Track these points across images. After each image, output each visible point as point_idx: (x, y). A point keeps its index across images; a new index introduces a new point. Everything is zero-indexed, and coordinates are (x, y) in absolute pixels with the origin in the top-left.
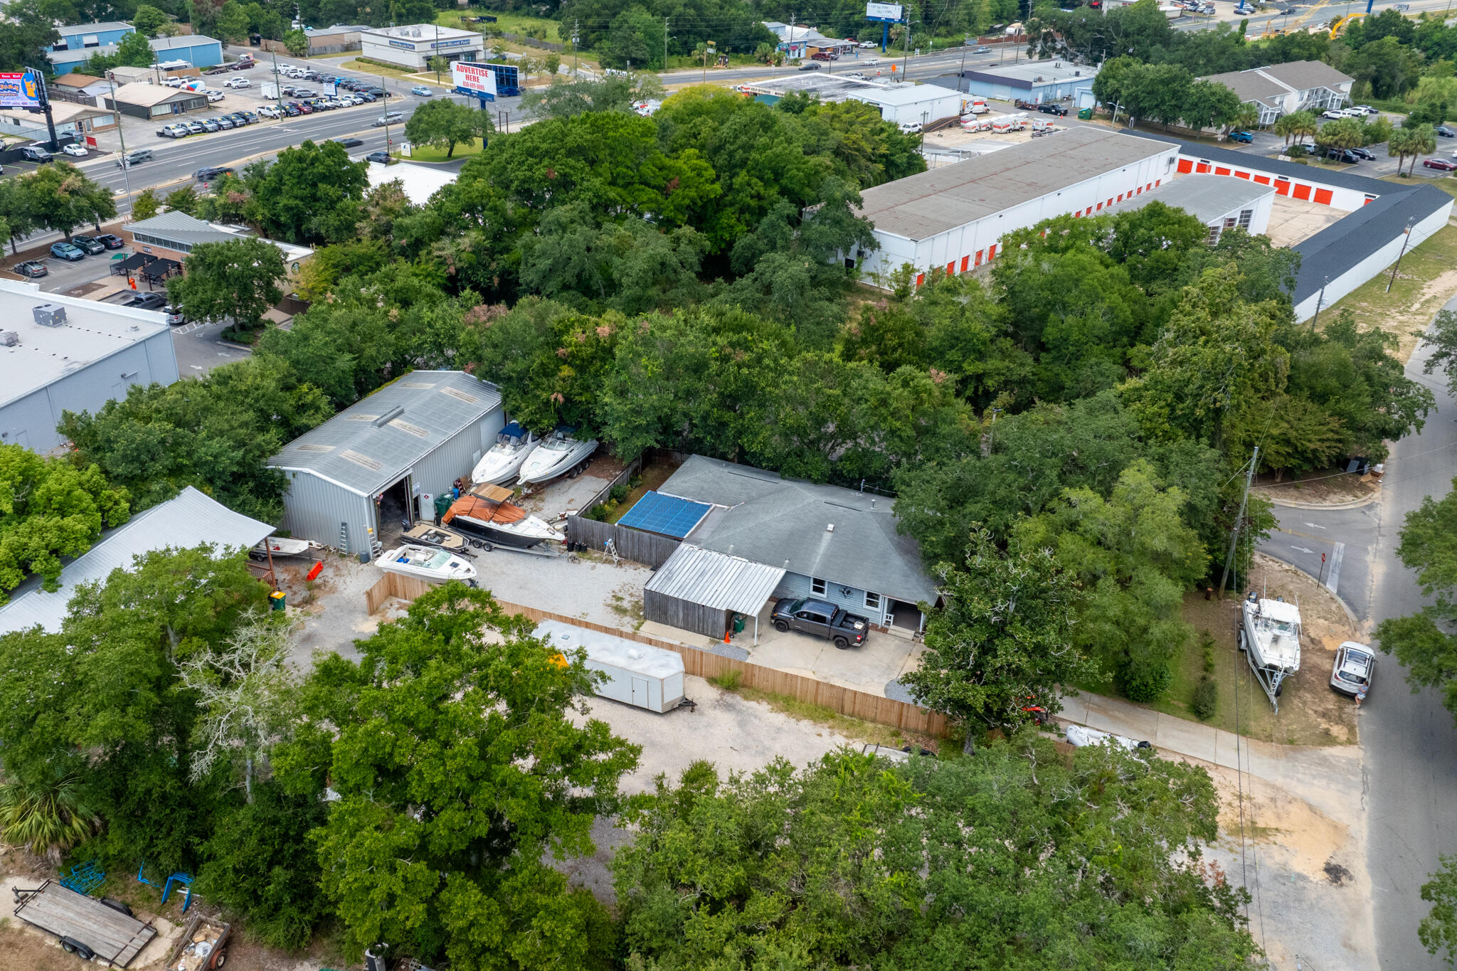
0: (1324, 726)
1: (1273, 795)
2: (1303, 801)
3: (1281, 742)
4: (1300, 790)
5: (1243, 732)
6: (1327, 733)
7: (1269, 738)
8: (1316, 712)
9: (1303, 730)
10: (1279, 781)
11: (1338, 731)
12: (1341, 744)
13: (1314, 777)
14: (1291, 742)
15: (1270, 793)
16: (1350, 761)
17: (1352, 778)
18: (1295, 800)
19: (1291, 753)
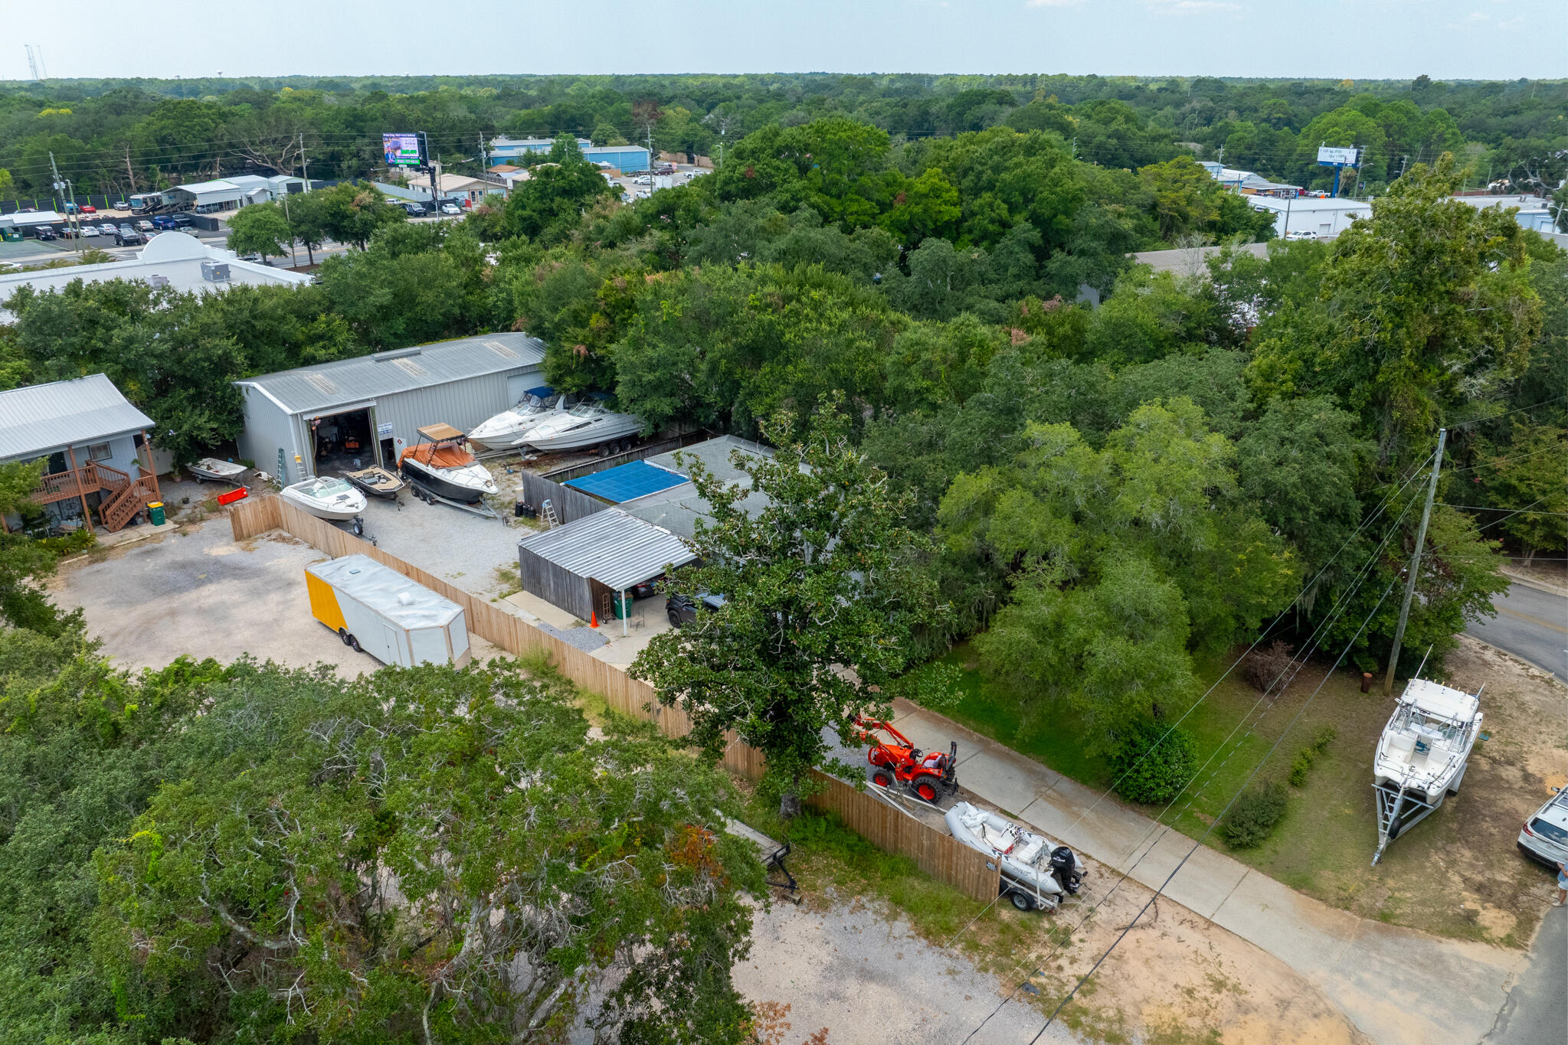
0: (1469, 905)
1: (1289, 995)
2: (1345, 1019)
3: (1364, 912)
4: (1350, 999)
5: (1300, 883)
6: (1470, 917)
7: (1345, 903)
8: (1466, 880)
9: (1423, 903)
10: (1318, 974)
11: (1495, 920)
12: (1488, 942)
13: (1395, 983)
14: (1385, 917)
15: (1286, 990)
16: (1490, 975)
17: (1476, 1002)
18: (1330, 1013)
19: (1374, 936)
